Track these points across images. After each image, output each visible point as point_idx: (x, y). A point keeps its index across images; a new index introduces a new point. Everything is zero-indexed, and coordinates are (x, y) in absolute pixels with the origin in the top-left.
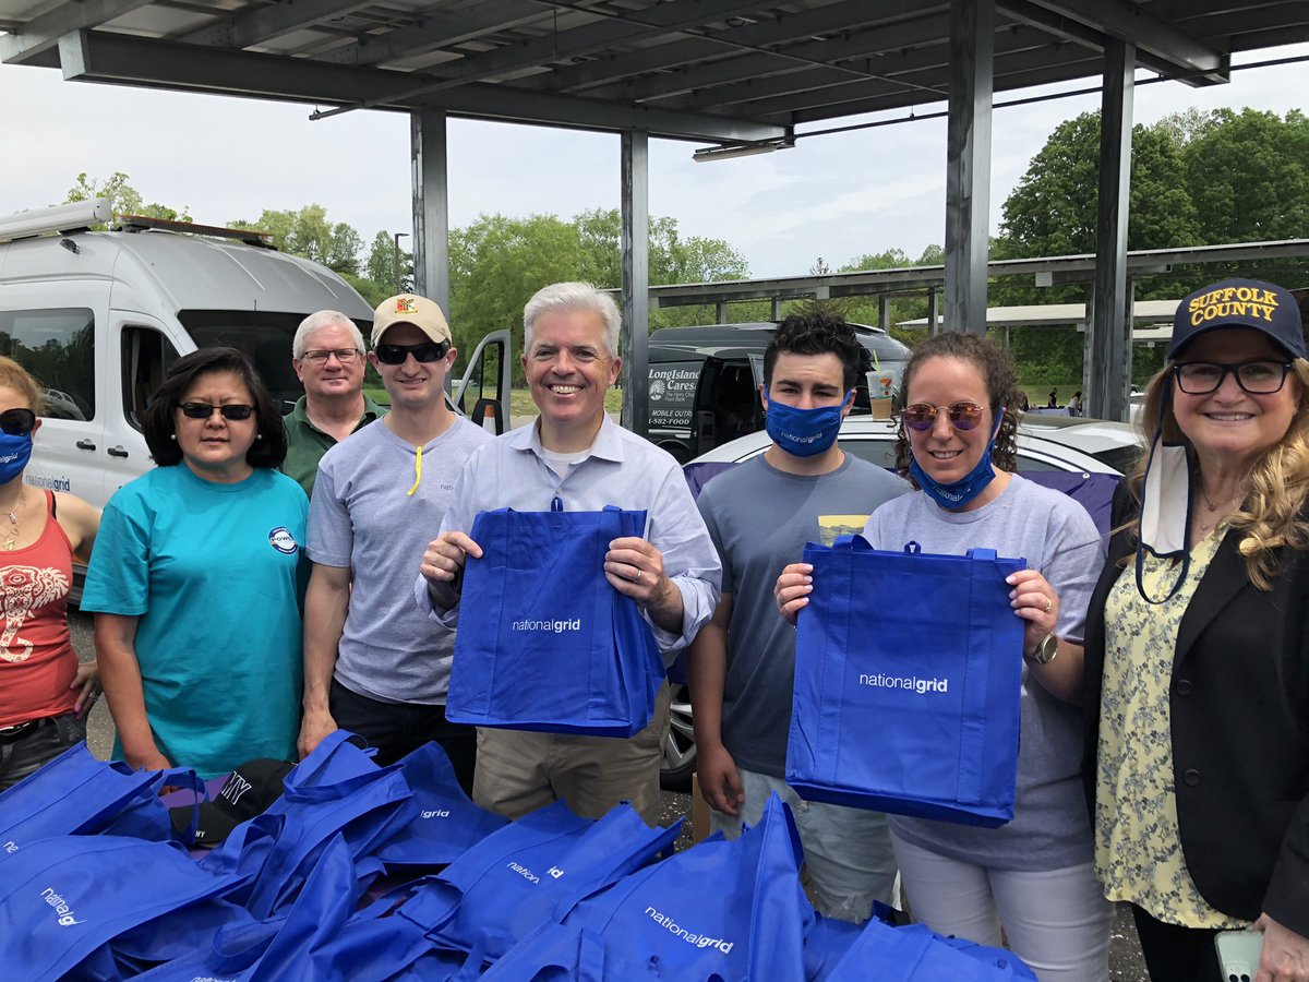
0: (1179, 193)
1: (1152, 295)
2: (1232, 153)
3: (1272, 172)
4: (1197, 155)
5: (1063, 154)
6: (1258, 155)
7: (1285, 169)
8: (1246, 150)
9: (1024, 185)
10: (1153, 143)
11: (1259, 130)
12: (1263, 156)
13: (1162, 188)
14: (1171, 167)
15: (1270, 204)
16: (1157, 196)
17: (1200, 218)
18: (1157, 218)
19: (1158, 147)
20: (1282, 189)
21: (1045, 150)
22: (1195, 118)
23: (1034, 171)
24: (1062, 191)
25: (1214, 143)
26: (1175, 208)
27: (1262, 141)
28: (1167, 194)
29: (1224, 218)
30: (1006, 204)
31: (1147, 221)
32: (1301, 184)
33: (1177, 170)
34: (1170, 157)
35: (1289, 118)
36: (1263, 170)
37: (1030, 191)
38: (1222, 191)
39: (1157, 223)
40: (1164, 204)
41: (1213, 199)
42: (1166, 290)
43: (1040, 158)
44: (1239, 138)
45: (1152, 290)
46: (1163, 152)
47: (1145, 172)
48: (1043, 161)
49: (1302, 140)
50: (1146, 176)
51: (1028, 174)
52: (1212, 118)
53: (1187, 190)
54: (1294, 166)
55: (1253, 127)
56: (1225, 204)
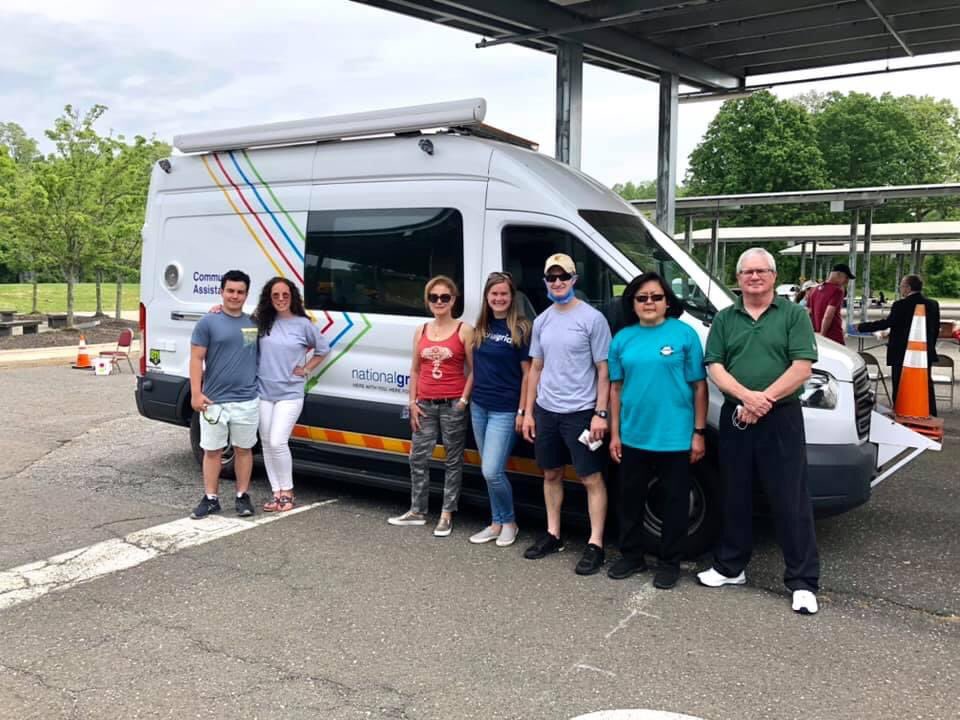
0: (814, 149)
1: (798, 222)
2: (848, 121)
3: (876, 136)
4: (824, 123)
5: (731, 119)
6: (867, 124)
7: (886, 134)
8: (858, 120)
9: (705, 141)
10: (795, 114)
11: (865, 106)
12: (871, 125)
13: (802, 146)
14: (807, 130)
15: (874, 159)
16: (799, 151)
17: (828, 167)
18: (800, 166)
19: (799, 116)
20: (884, 149)
21: (718, 117)
22: (815, 97)
23: (712, 131)
24: (732, 146)
25: (835, 115)
26: (811, 160)
27: (869, 115)
28: (806, 150)
29: (843, 168)
30: (692, 155)
31: (792, 168)
32: (897, 144)
33: (811, 133)
34: (807, 123)
35: (883, 98)
36: (871, 135)
37: (709, 146)
38: (841, 149)
39: (799, 170)
40: (804, 157)
41: (837, 155)
42: (806, 218)
43: (715, 123)
44: (852, 111)
45: (796, 218)
46: (802, 120)
47: (790, 134)
48: (718, 123)
49: (896, 114)
50: (791, 136)
51: (708, 133)
52: (827, 98)
53: (818, 147)
54: (892, 132)
55: (860, 104)
56: (845, 158)
